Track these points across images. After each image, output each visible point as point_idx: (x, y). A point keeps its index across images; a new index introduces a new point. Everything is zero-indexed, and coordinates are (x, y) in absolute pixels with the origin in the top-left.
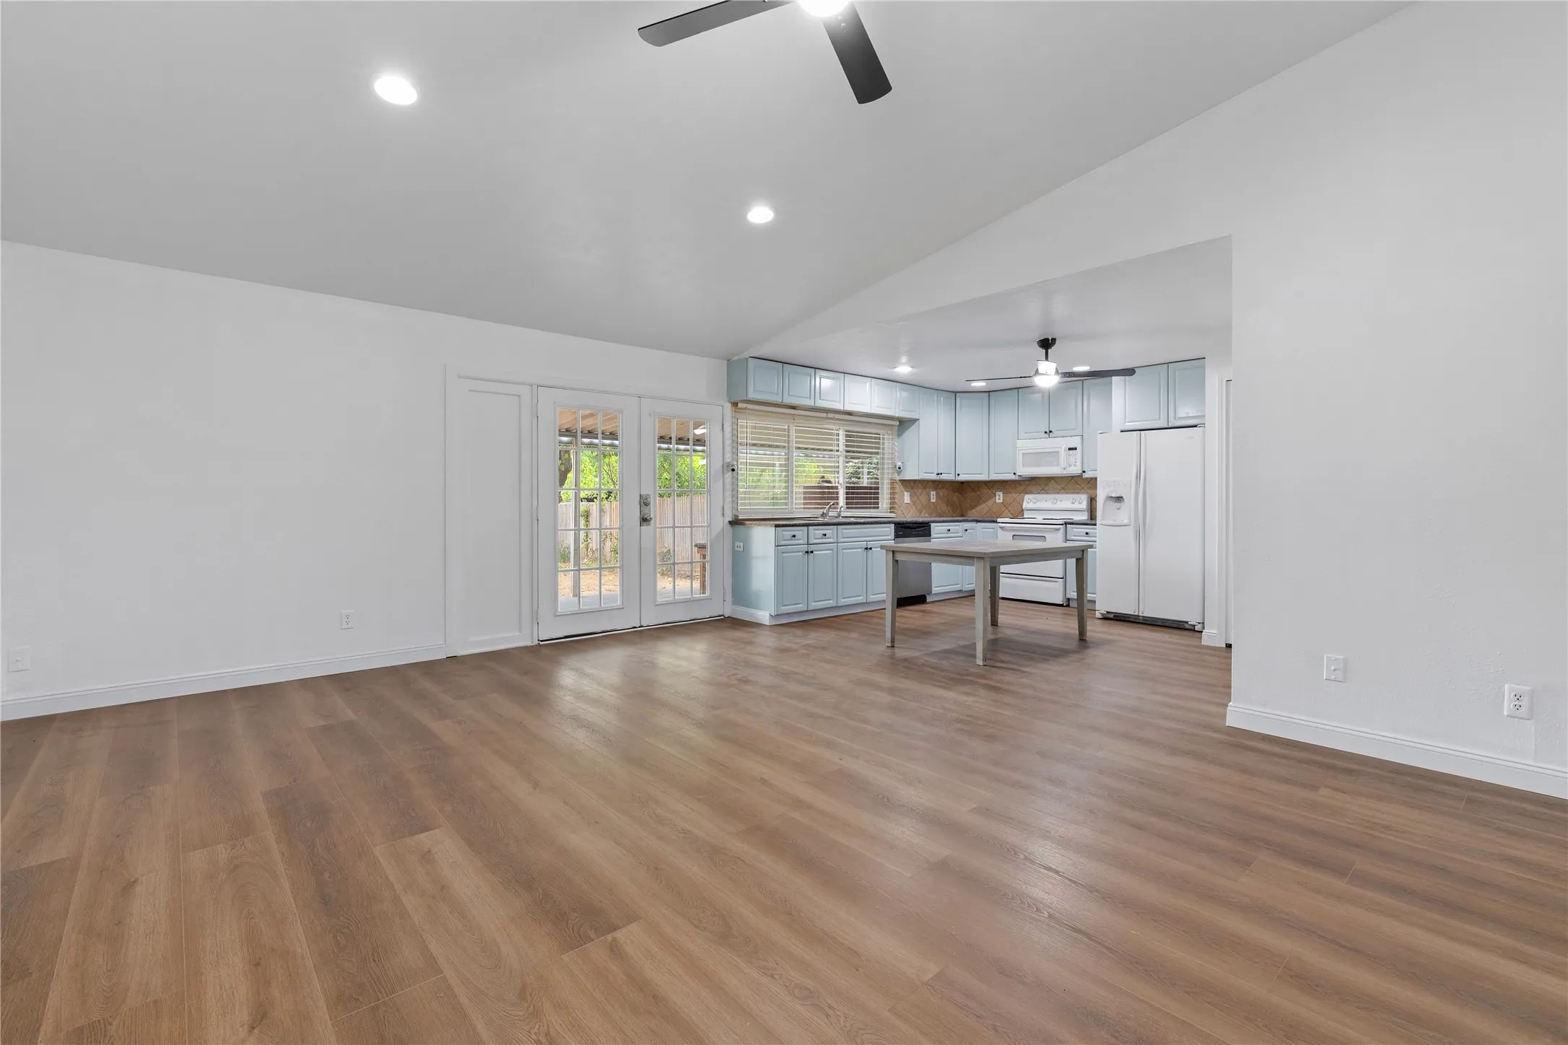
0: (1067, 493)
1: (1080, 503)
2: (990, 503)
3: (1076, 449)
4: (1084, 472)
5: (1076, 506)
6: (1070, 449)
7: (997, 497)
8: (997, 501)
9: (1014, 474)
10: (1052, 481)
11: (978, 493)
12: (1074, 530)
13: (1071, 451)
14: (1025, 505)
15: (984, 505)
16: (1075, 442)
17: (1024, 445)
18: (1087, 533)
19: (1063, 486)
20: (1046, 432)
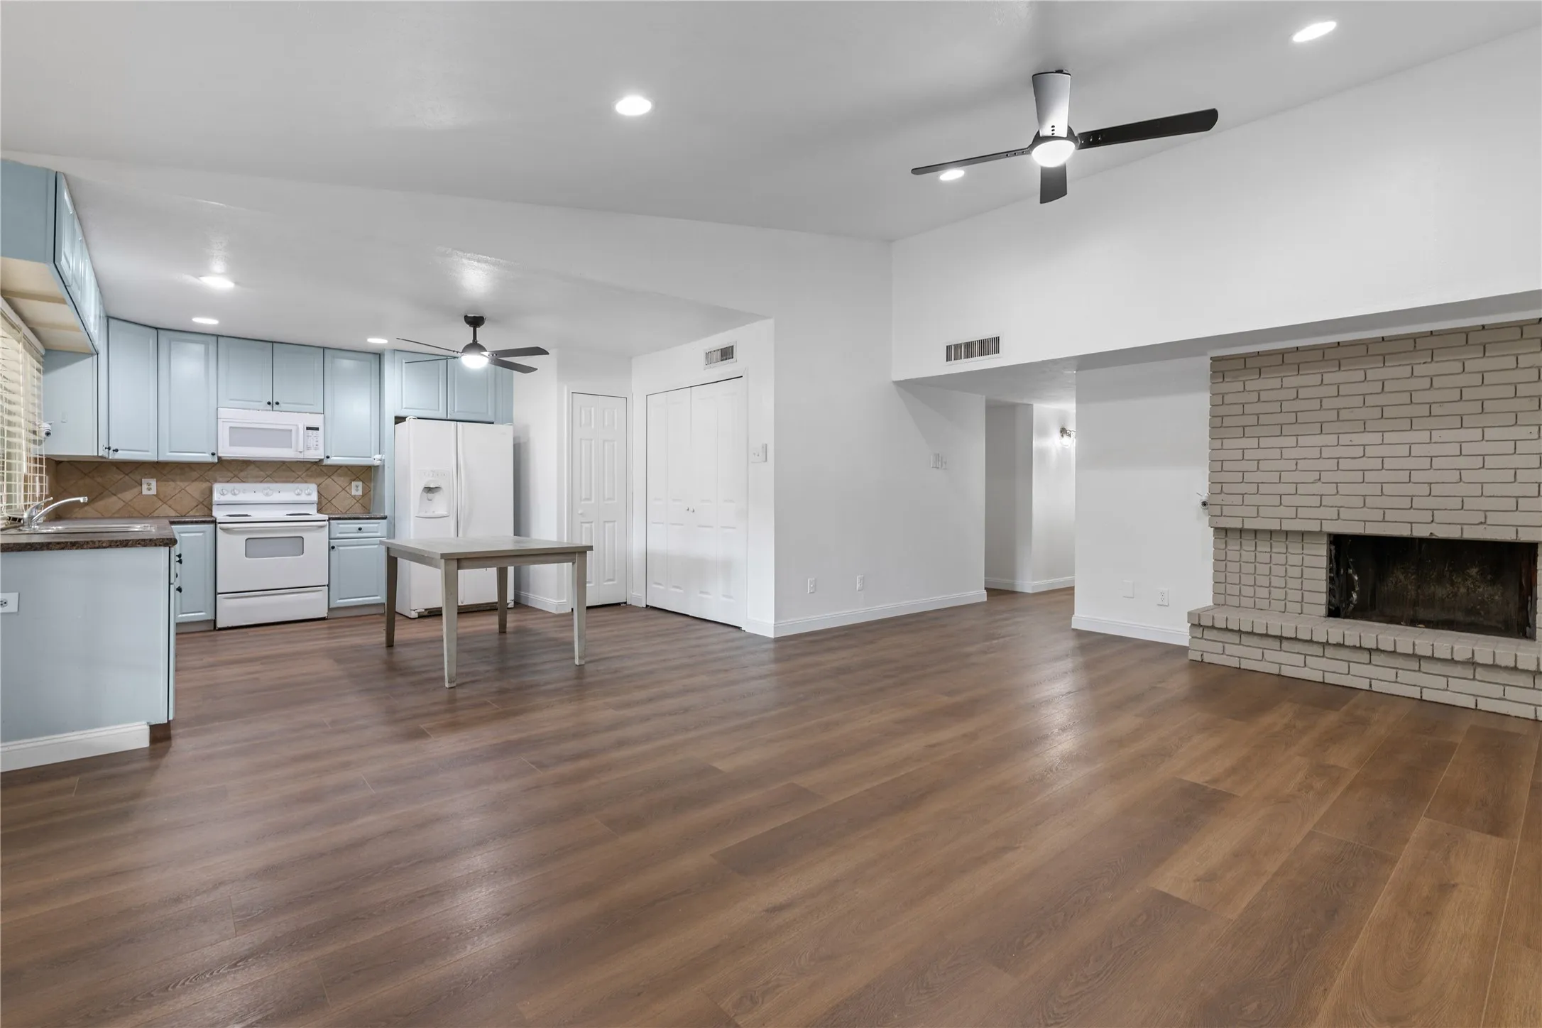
0: (276, 482)
1: (309, 494)
2: (128, 495)
3: (317, 429)
4: (328, 457)
5: (303, 498)
6: (308, 428)
7: (145, 487)
8: (145, 492)
9: (213, 454)
10: (252, 466)
11: (99, 480)
12: (341, 526)
13: (310, 431)
14: (216, 497)
15: (114, 499)
16: (316, 421)
17: (232, 415)
18: (360, 529)
19: (269, 473)
20: (269, 403)
